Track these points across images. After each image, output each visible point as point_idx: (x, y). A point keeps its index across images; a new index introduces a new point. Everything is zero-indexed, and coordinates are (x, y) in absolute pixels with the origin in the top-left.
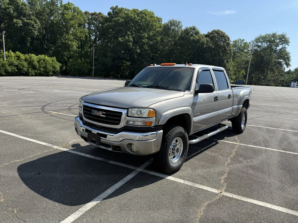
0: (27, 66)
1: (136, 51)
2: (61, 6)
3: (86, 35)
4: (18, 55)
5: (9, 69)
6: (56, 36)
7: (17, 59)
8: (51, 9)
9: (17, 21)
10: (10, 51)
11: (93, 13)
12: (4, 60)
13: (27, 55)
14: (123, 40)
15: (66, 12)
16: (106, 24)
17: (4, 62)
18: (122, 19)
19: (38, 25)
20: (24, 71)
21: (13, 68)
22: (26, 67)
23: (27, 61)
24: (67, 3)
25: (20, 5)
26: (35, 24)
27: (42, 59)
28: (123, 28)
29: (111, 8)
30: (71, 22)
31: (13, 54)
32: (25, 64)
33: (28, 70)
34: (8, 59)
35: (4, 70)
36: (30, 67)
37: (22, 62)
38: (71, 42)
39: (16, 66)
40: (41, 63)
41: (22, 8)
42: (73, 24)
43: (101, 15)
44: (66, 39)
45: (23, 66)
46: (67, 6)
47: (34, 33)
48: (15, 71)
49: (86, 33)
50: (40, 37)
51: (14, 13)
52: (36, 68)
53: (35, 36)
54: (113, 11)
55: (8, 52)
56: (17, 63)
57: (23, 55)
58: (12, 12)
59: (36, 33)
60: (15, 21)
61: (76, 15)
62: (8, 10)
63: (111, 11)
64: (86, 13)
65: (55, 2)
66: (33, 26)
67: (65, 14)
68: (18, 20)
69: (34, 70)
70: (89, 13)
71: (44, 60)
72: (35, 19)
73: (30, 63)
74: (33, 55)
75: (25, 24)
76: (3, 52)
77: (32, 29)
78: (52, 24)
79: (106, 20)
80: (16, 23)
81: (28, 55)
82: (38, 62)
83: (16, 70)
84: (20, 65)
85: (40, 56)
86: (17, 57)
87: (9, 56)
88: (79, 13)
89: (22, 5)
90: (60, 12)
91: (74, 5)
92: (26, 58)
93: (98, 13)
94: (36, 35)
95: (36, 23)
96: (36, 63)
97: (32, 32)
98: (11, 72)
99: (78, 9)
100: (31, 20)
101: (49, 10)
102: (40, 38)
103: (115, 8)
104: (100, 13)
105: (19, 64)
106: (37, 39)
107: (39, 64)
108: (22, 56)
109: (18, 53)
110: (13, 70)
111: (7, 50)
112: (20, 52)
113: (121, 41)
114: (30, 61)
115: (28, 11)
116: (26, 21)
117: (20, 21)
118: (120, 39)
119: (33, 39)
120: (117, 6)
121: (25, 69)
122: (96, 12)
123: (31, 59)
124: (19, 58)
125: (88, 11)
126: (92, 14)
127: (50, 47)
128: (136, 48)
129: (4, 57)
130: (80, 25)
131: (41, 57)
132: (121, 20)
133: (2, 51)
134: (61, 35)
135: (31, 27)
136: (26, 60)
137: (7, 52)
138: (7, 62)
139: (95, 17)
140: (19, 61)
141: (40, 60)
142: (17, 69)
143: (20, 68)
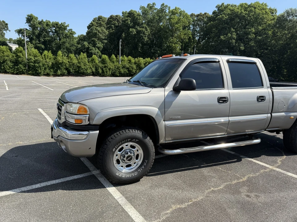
0: (135, 68)
1: (240, 48)
2: (169, 12)
3: (189, 37)
4: (130, 59)
5: (122, 71)
6: (162, 40)
7: (129, 63)
8: (159, 16)
9: (132, 30)
10: (124, 56)
11: (199, 15)
12: (119, 64)
13: (136, 59)
14: (225, 38)
15: (172, 17)
16: (209, 24)
17: (119, 65)
18: (226, 16)
19: (148, 32)
20: (133, 73)
22: (135, 69)
23: (136, 64)
24: (175, 8)
25: (135, 16)
26: (145, 31)
28: (226, 25)
29: (216, 7)
30: (177, 25)
31: (126, 58)
32: (135, 66)
34: (122, 62)
35: (119, 71)
36: (137, 69)
37: (132, 65)
38: (174, 45)
39: (128, 68)
41: (137, 18)
42: (178, 27)
43: (207, 15)
44: (171, 42)
45: (133, 68)
46: (174, 11)
47: (144, 39)
49: (190, 34)
50: (149, 42)
51: (130, 24)
53: (145, 41)
54: (219, 9)
55: (123, 57)
56: (128, 66)
57: (134, 59)
58: (129, 23)
59: (146, 39)
60: (130, 30)
61: (181, 19)
62: (126, 21)
63: (216, 9)
64: (192, 15)
65: (164, 9)
66: (144, 34)
67: (172, 18)
68: (133, 29)
70: (195, 15)
72: (146, 26)
74: (141, 58)
75: (139, 32)
76: (119, 57)
77: (142, 36)
78: (160, 30)
79: (210, 19)
80: (132, 32)
81: (138, 59)
83: (127, 72)
84: (130, 68)
85: (146, 59)
86: (129, 60)
87: (123, 60)
88: (186, 16)
89: (137, 16)
90: (167, 17)
91: (180, 9)
92: (135, 61)
93: (203, 13)
94: (146, 41)
95: (147, 30)
97: (143, 38)
98: (124, 74)
99: (184, 12)
100: (143, 28)
101: (158, 17)
102: (149, 43)
103: (221, 6)
104: (205, 14)
105: (130, 67)
106: (147, 44)
108: (133, 60)
109: (130, 57)
110: (125, 71)
111: (122, 55)
112: (132, 57)
113: (222, 40)
114: (138, 64)
115: (141, 20)
116: (139, 29)
117: (134, 30)
118: (222, 37)
119: (144, 44)
120: (223, 4)
121: (134, 71)
122: (201, 13)
123: (139, 62)
124: (130, 61)
125: (194, 13)
126: (198, 16)
127: (156, 50)
128: (239, 46)
129: (119, 61)
130: (184, 28)
132: (225, 17)
133: (118, 56)
134: (167, 38)
135: (142, 34)
136: (135, 63)
137: (122, 57)
138: (121, 65)
139: (200, 18)
140: (130, 64)
141: (146, 63)
142: (128, 71)
143: (130, 70)
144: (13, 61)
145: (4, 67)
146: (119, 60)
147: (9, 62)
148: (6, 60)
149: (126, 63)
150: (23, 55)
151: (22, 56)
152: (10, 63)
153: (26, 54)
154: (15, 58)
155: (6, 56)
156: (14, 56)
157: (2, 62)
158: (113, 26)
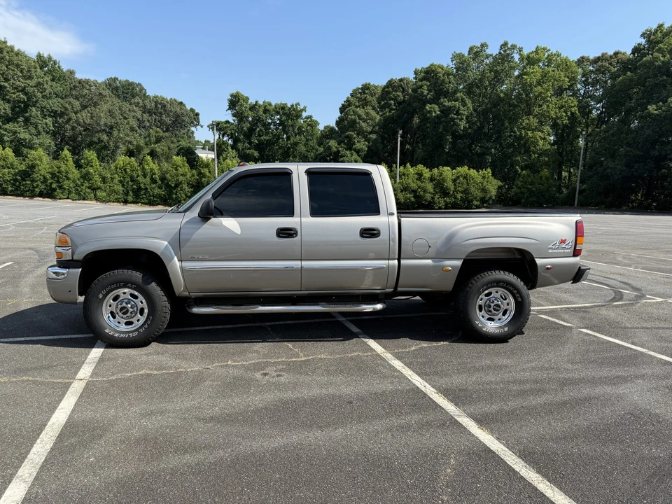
0: (432, 190)
2: (522, 59)
3: (572, 114)
4: (420, 172)
6: (503, 125)
7: (417, 179)
8: (496, 72)
9: (430, 108)
10: (408, 165)
11: (599, 58)
12: (395, 182)
13: (435, 171)
14: (661, 109)
15: (529, 69)
16: (621, 78)
17: (396, 185)
18: (664, 56)
19: (467, 107)
20: (426, 201)
21: (408, 195)
22: (430, 193)
23: (434, 180)
24: (534, 50)
25: (440, 77)
26: (462, 108)
27: (462, 175)
28: (665, 77)
29: (641, 36)
30: (539, 89)
31: (411, 170)
32: (430, 187)
33: (432, 198)
34: (402, 179)
36: (437, 193)
37: (424, 184)
38: (533, 133)
39: (414, 191)
40: (459, 183)
41: (443, 81)
42: (541, 93)
43: (620, 56)
44: (524, 128)
45: (425, 191)
46: (531, 56)
47: (458, 125)
48: (409, 200)
49: (572, 107)
50: (469, 131)
51: (428, 94)
52: (449, 193)
53: (461, 130)
54: (649, 41)
55: (405, 167)
56: (415, 185)
57: (429, 169)
58: (426, 92)
59: (463, 124)
60: (427, 108)
61: (551, 72)
62: (419, 90)
63: (643, 41)
64: (581, 61)
65: (508, 54)
66: (458, 113)
67: (526, 74)
68: (433, 105)
69: (444, 198)
70: (588, 60)
71: (465, 178)
72: (464, 97)
73: (439, 184)
74: (446, 168)
75: (446, 111)
76: (396, 168)
77: (455, 119)
78: (496, 102)
79: (626, 65)
80: (430, 112)
81: (438, 169)
82: (454, 181)
83: (413, 199)
84: (419, 190)
85: (459, 169)
86: (418, 174)
87: (404, 174)
88: (565, 65)
89: (443, 75)
90: (516, 73)
91: (549, 50)
92: (432, 175)
93: (611, 53)
94: (462, 128)
95: (464, 104)
96: (450, 185)
97: (455, 124)
98: (404, 203)
99: (559, 55)
100: (456, 100)
101: (492, 73)
102: (470, 134)
103: (656, 31)
104: (616, 54)
105: (419, 187)
106: (465, 135)
107: (455, 185)
108: (427, 173)
109: (420, 167)
110: (406, 198)
111: (403, 163)
112: (424, 166)
113: (653, 114)
114: (438, 181)
115: (453, 84)
116: (446, 104)
117: (436, 106)
118: (652, 108)
119: (456, 137)
120: (660, 26)
121: (428, 197)
122: (606, 54)
123: (441, 176)
124: (420, 175)
125: (586, 55)
126: (597, 60)
127: (487, 148)
129: (396, 177)
130: (559, 92)
131: (460, 172)
132: (662, 59)
133: (394, 166)
134: (514, 119)
135: (455, 114)
136: (432, 179)
137: (402, 168)
138: (400, 185)
139: (602, 66)
140: (419, 182)
141: (458, 178)
142: (414, 197)
143: (420, 195)
144: (192, 184)
145: (176, 194)
146: (396, 174)
147: (185, 186)
148: (181, 183)
149: (410, 181)
150: (210, 172)
151: (208, 174)
152: (186, 188)
153: (214, 170)
154: (196, 177)
155: (182, 175)
156: (195, 175)
157: (173, 185)
158: (392, 102)
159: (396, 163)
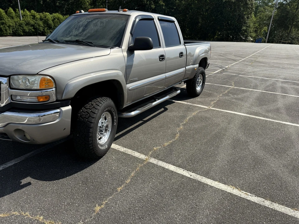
0: (43, 25)
1: (151, 7)
4: (33, 14)
5: (27, 28)
7: (32, 19)
10: (26, 10)
12: (20, 20)
17: (21, 22)
20: (40, 31)
21: (30, 28)
22: (42, 27)
23: (42, 20)
27: (56, 18)
31: (28, 12)
32: (41, 23)
33: (44, 30)
34: (24, 18)
35: (22, 29)
36: (45, 27)
37: (37, 22)
39: (33, 26)
40: (56, 22)
45: (39, 26)
48: (32, 30)
52: (51, 27)
55: (24, 11)
56: (33, 22)
57: (38, 13)
69: (50, 30)
71: (58, 19)
73: (46, 22)
74: (47, 14)
76: (19, 11)
81: (43, 14)
82: (53, 20)
83: (33, 30)
84: (36, 25)
85: (54, 14)
86: (33, 16)
87: (24, 15)
92: (41, 17)
96: (51, 22)
98: (29, 32)
105: (35, 23)
107: (54, 23)
108: (38, 15)
109: (33, 11)
110: (29, 29)
111: (22, 9)
112: (35, 11)
114: (45, 20)
121: (41, 29)
123: (45, 17)
124: (34, 17)
128: (150, 4)
129: (20, 17)
131: (55, 16)
133: (17, 10)
136: (41, 19)
137: (22, 11)
138: (24, 22)
140: (34, 21)
141: (55, 19)
142: (33, 29)
143: (37, 28)
146: (20, 15)
149: (29, 19)
159: (18, 8)
